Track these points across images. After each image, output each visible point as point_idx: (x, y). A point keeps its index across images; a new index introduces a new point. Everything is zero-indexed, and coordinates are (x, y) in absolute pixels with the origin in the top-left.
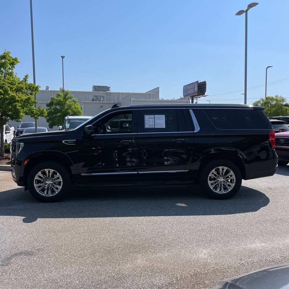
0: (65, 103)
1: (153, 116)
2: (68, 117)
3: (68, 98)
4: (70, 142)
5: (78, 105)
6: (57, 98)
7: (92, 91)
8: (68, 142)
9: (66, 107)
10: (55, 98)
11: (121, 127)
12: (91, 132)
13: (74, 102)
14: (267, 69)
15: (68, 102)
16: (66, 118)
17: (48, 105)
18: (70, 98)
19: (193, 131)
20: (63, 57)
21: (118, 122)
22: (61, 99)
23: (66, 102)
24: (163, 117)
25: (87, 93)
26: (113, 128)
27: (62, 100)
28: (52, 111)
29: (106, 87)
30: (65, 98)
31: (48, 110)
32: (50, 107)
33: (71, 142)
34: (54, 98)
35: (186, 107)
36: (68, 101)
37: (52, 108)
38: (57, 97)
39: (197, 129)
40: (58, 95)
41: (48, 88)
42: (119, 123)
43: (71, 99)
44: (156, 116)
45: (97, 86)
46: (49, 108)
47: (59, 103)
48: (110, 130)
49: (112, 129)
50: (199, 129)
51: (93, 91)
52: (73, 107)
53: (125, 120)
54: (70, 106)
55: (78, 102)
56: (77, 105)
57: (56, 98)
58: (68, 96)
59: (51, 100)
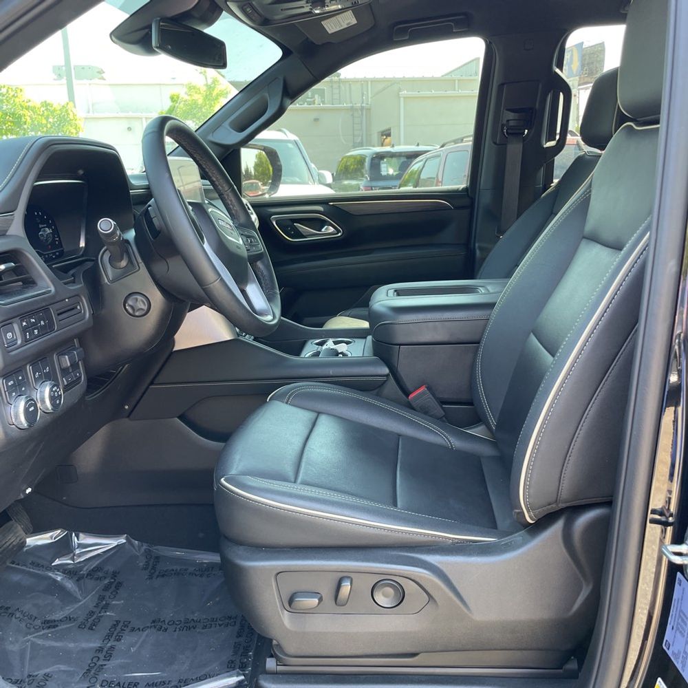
6: (188, 97)
10: (181, 95)
21: (362, 158)
22: (199, 98)
34: (178, 97)
42: (367, 164)
49: (341, 182)
53: (388, 149)
59: (171, 104)
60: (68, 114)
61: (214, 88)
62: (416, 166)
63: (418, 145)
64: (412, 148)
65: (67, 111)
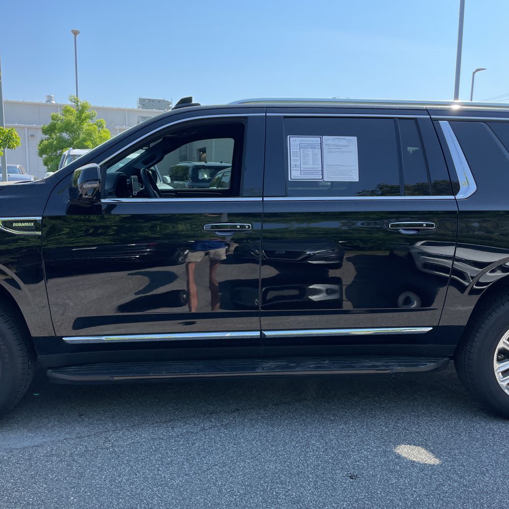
0: (79, 128)
1: (315, 140)
2: (69, 152)
3: (86, 118)
4: (20, 224)
5: (107, 133)
6: (64, 117)
7: (137, 108)
8: (14, 225)
9: (82, 136)
10: (59, 116)
11: (195, 178)
12: (95, 189)
13: (99, 127)
14: (474, 73)
15: (85, 126)
16: (66, 153)
17: (45, 132)
18: (91, 117)
19: (454, 194)
20: (76, 33)
21: (187, 168)
22: (72, 119)
23: (83, 125)
24: (349, 145)
25: (126, 112)
26: (176, 180)
27: (73, 121)
28: (53, 142)
29: (163, 101)
30: (81, 118)
31: (45, 140)
32: (50, 135)
33: (26, 224)
34: (57, 117)
35: (427, 111)
36: (85, 124)
37: (54, 136)
38: (64, 115)
39: (467, 187)
40: (66, 111)
41: (49, 99)
42: (190, 172)
43: (92, 119)
44: (328, 140)
45: (147, 99)
46: (47, 136)
47: (68, 127)
48: (169, 184)
49: (175, 182)
50: (473, 188)
51: (139, 108)
52: (96, 136)
53: (203, 163)
54: (89, 134)
55: (107, 127)
56: (105, 132)
57: (62, 117)
58: (87, 113)
59: (52, 121)
60: (12, 135)
61: (83, 112)
62: (219, 175)
63: (221, 162)
64: (218, 164)
65: (11, 133)
